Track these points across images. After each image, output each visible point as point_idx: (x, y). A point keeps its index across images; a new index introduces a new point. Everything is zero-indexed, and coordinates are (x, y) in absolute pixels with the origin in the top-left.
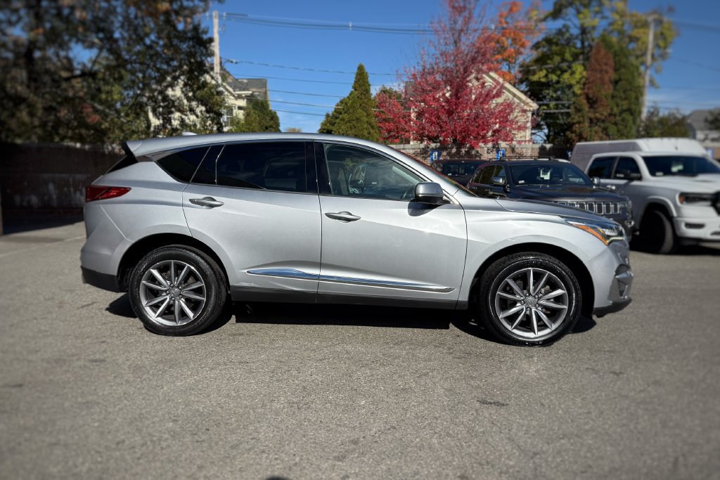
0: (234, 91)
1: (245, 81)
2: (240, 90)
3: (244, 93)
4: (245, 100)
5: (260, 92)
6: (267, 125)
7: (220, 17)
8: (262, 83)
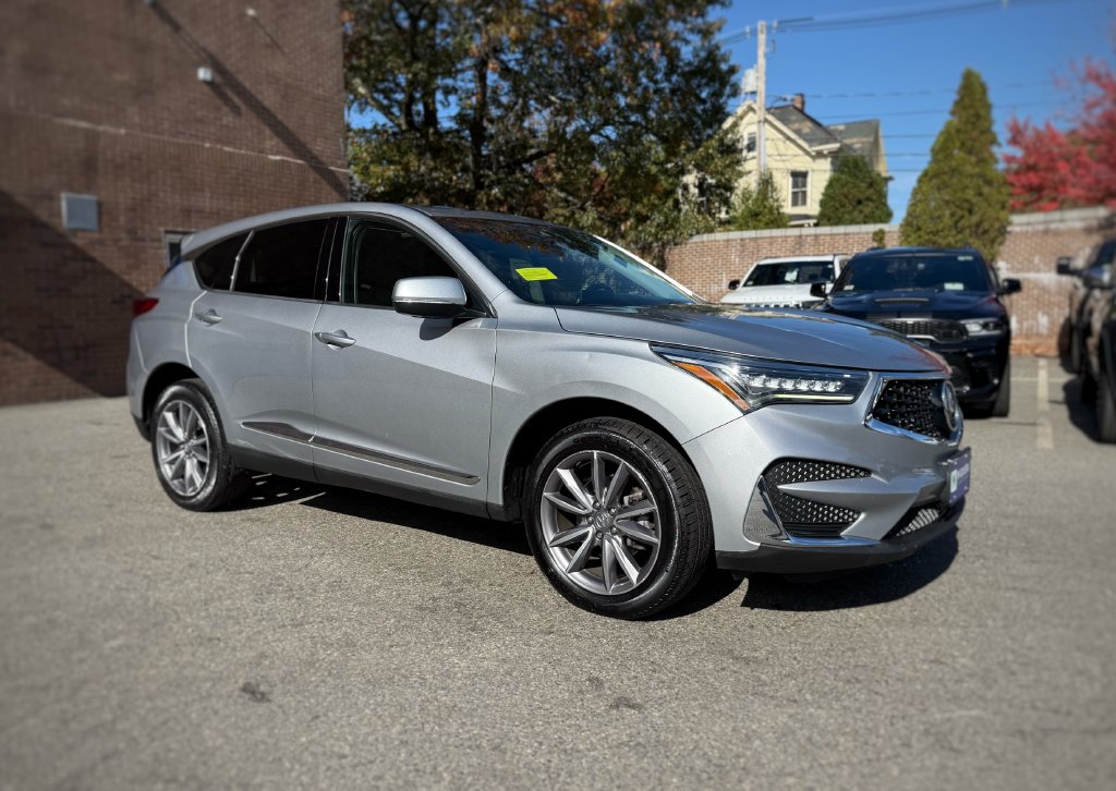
0: (810, 146)
1: (842, 128)
2: (821, 144)
3: (826, 148)
4: (829, 160)
5: (863, 143)
6: (862, 197)
7: (769, 29)
8: (872, 128)
